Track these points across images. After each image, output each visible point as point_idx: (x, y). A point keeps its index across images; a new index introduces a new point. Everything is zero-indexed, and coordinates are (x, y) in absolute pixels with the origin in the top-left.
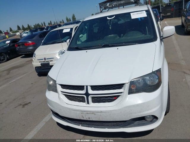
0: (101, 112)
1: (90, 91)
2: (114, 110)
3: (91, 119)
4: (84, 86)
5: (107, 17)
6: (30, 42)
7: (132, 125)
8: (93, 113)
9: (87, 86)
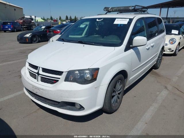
0: (43, 89)
1: (41, 72)
2: (51, 91)
3: (37, 94)
4: (38, 67)
5: (97, 18)
6: (58, 30)
7: (65, 107)
8: (38, 89)
9: (39, 67)
